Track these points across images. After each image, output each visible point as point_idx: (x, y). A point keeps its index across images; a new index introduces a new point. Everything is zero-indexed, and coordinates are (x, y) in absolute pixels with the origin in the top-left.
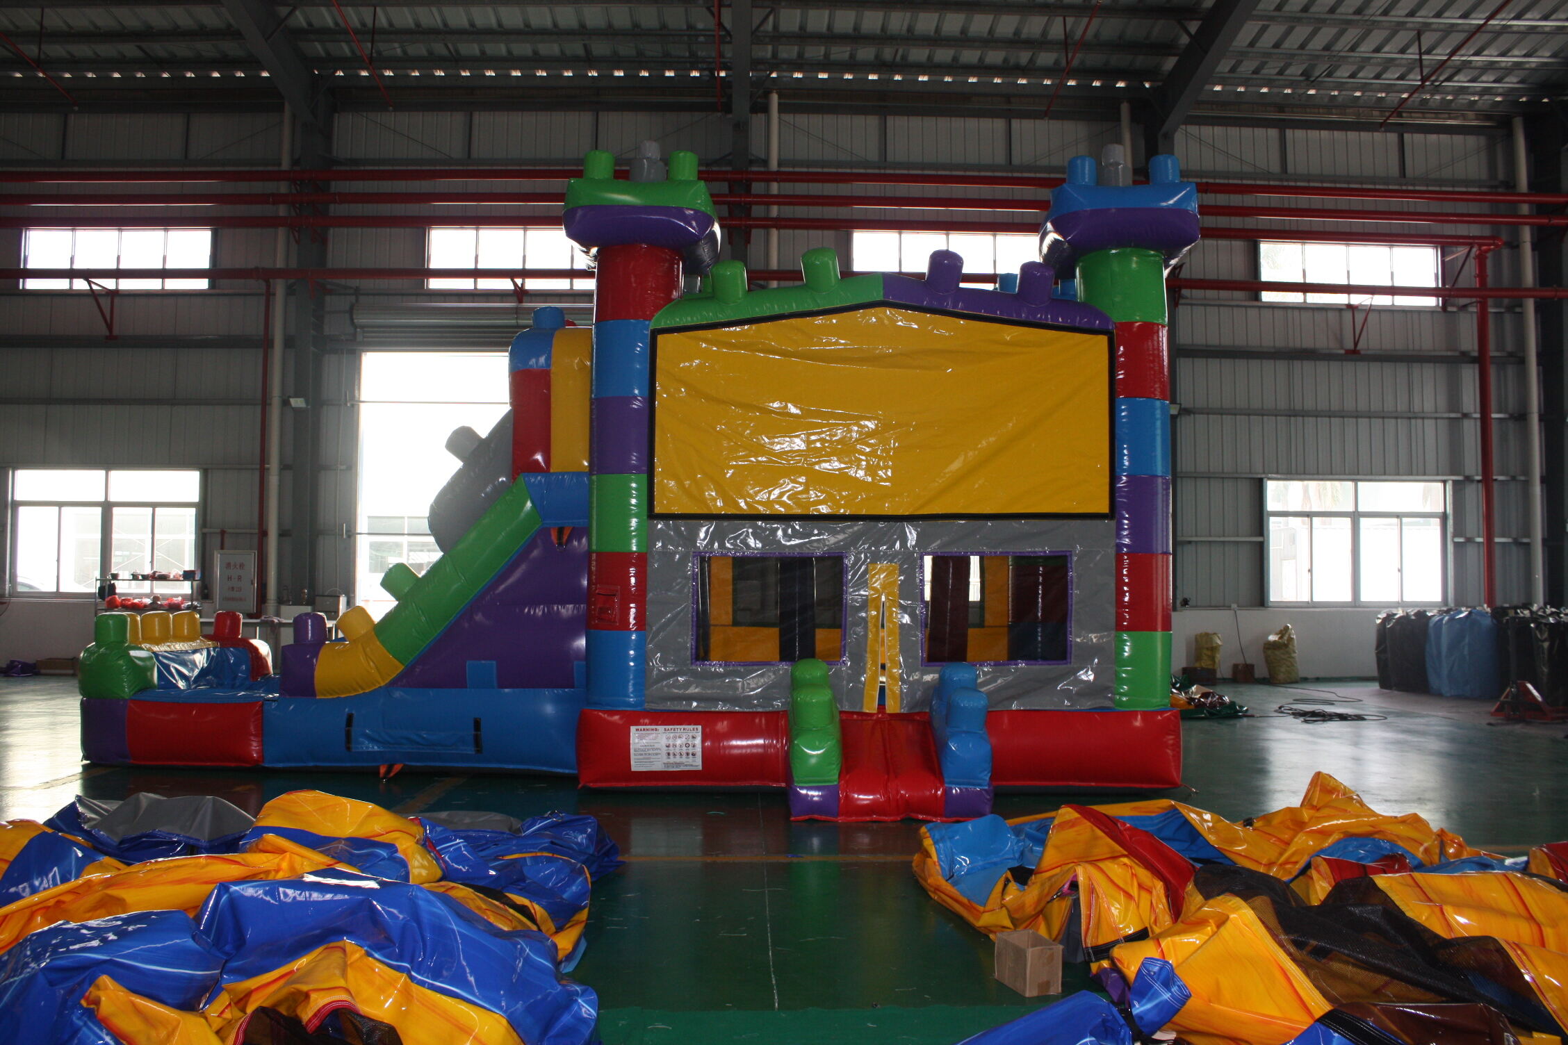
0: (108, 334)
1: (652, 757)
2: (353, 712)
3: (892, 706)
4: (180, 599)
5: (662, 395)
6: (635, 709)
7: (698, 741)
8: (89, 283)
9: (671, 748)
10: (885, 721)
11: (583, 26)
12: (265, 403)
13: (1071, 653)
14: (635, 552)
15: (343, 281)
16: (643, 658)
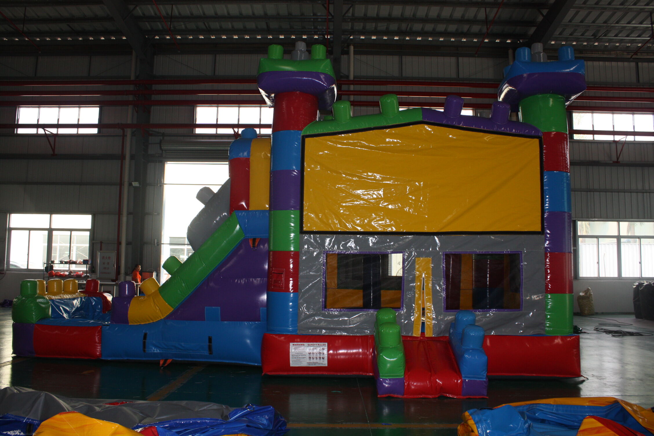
0: (53, 153)
1: (301, 359)
2: (147, 332)
3: (429, 334)
4: (81, 272)
5: (307, 170)
6: (292, 334)
7: (325, 352)
8: (45, 130)
9: (311, 355)
10: (423, 340)
11: (266, 14)
12: (121, 184)
13: (522, 305)
14: (292, 251)
15: (157, 130)
16: (296, 307)
